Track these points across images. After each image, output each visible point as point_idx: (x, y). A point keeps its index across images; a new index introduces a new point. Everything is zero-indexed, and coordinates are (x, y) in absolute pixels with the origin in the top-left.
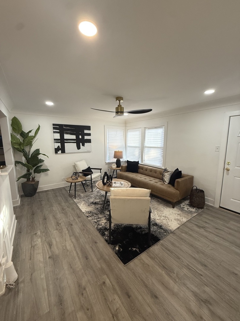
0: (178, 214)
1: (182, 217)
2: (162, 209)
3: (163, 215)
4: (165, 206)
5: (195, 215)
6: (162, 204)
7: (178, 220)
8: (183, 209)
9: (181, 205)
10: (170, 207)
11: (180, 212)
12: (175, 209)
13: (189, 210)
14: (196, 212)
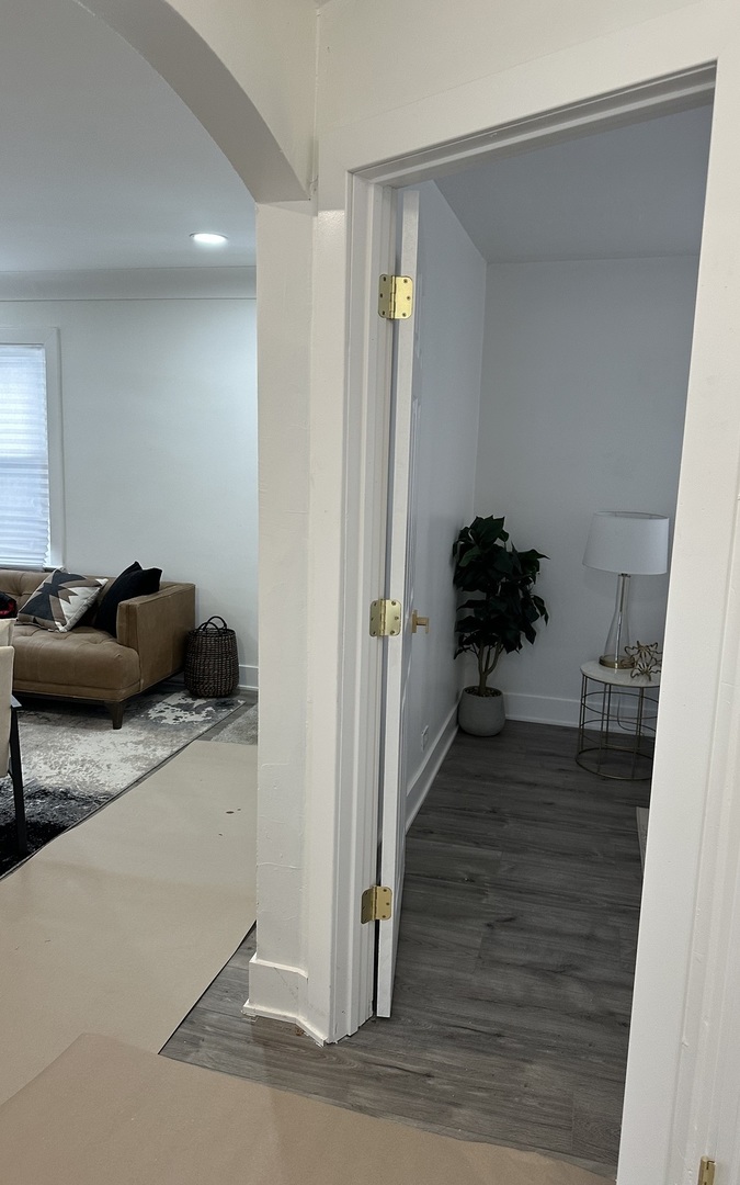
0: (138, 743)
1: (153, 747)
2: (66, 742)
3: (73, 758)
4: (81, 730)
5: (205, 729)
6: (63, 725)
7: (137, 758)
8: (156, 723)
9: (150, 711)
10: (100, 728)
11: (144, 735)
12: (125, 729)
13: (181, 720)
14: (209, 721)
